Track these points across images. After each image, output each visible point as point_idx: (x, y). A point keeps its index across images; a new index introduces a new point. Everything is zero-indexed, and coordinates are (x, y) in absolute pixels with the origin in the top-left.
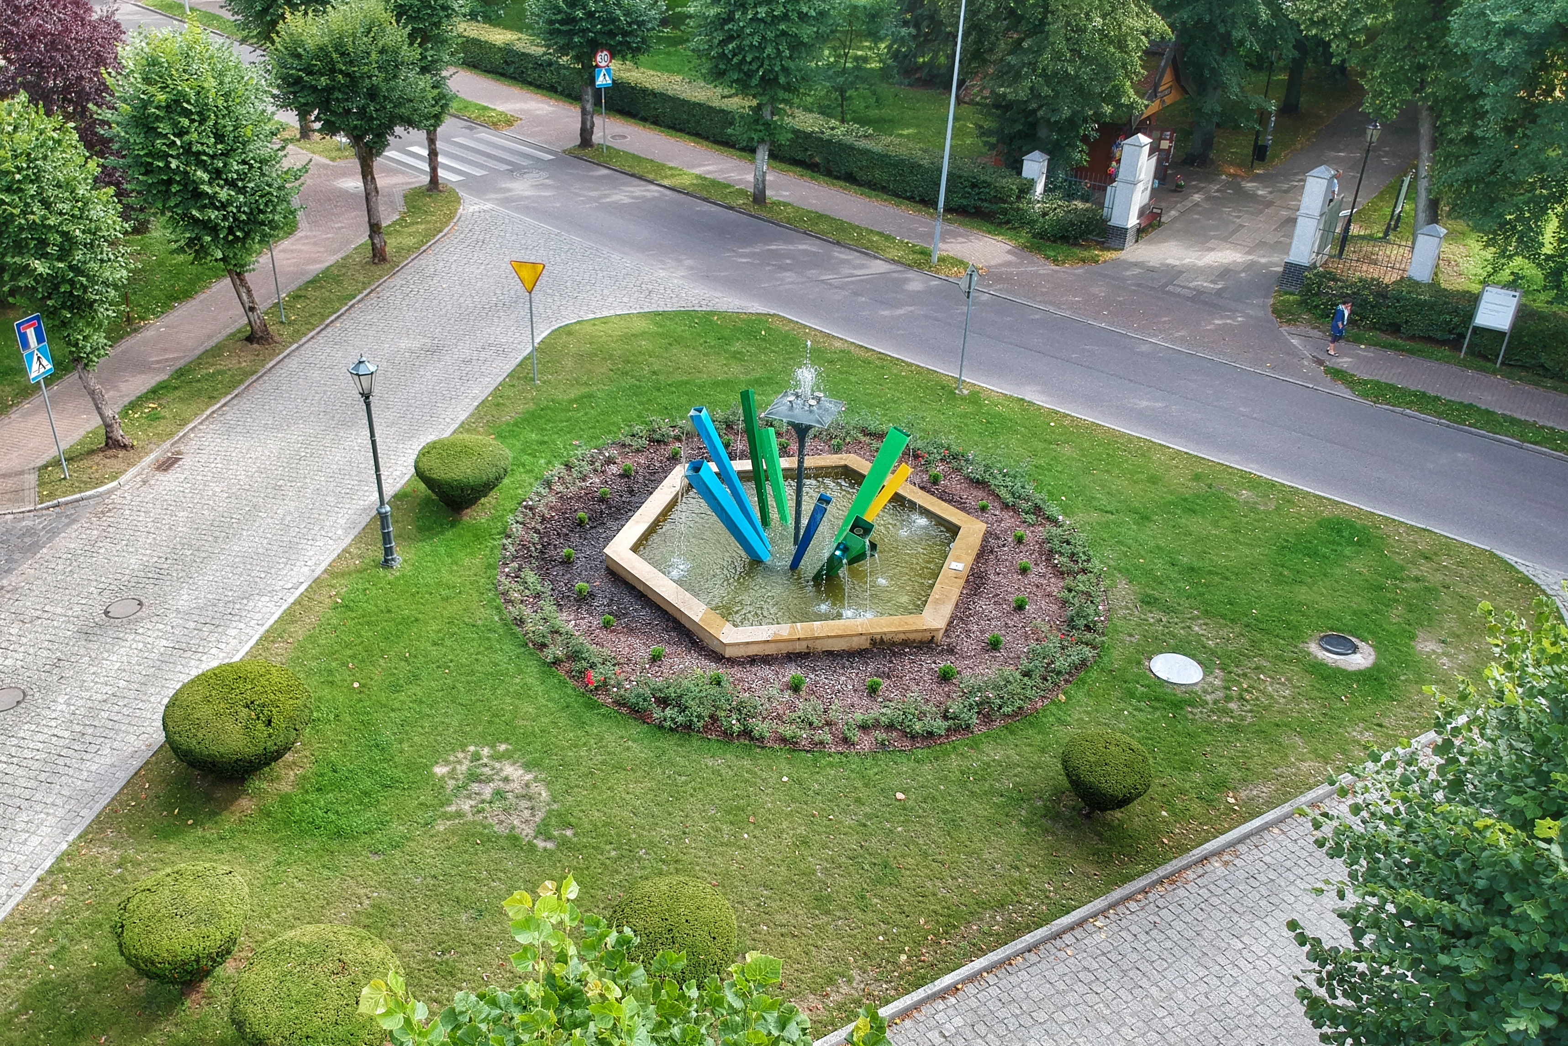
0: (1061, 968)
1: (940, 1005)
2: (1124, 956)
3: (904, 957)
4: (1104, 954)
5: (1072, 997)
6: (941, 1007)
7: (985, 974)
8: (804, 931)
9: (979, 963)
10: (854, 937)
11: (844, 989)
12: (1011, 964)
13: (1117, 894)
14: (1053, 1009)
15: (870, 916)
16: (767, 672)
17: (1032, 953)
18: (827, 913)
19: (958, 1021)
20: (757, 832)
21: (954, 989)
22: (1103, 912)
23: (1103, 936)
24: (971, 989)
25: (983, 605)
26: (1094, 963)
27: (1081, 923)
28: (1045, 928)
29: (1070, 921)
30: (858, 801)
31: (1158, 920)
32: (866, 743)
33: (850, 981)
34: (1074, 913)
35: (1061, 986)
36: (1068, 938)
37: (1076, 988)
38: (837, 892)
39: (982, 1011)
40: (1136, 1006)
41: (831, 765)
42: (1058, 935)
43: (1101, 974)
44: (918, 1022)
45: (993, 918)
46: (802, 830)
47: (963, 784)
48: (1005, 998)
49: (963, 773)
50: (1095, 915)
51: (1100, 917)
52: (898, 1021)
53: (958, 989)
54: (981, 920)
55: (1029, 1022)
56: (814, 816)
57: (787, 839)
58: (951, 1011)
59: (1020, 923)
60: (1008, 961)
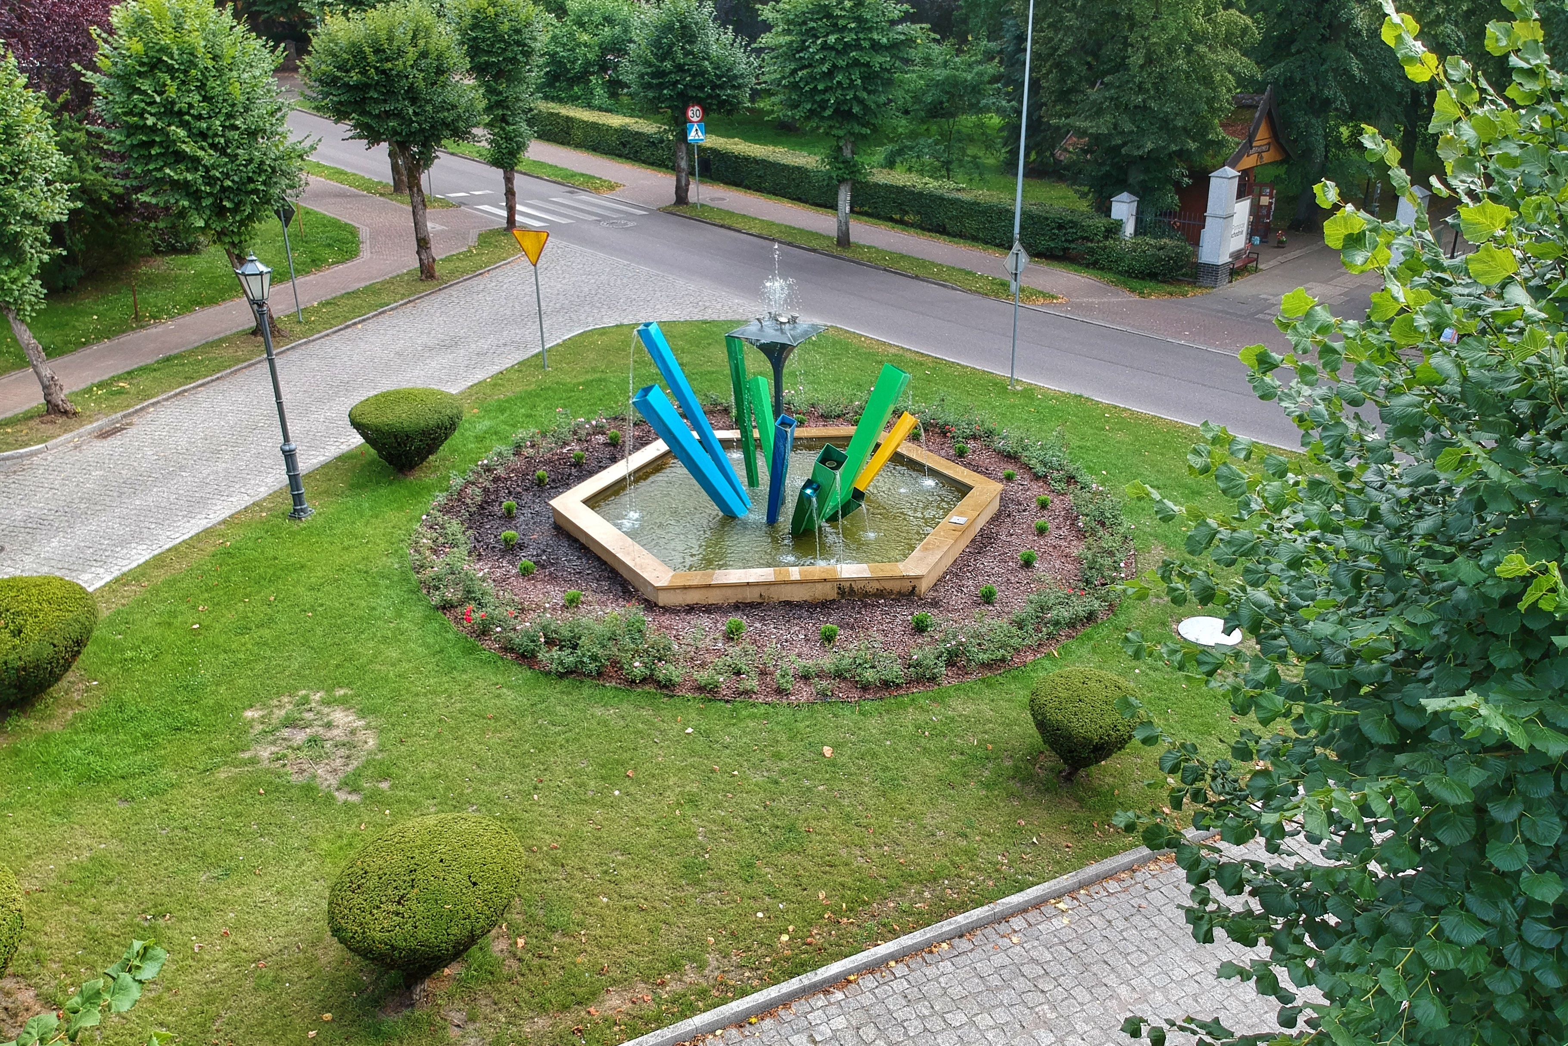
0: (999, 959)
1: (820, 1001)
2: (1089, 946)
3: (785, 938)
4: (1062, 943)
5: (1005, 997)
6: (820, 1004)
7: (892, 963)
8: (657, 904)
9: (885, 948)
10: (724, 913)
11: (691, 977)
12: (931, 952)
13: (1092, 870)
14: (976, 1009)
15: (755, 888)
16: (705, 621)
17: (964, 940)
18: (697, 882)
19: (839, 1023)
20: (632, 789)
21: (842, 981)
22: (1071, 892)
23: (1066, 921)
24: (868, 982)
25: (987, 563)
26: (1046, 954)
27: (1038, 904)
28: (986, 908)
29: (1021, 900)
30: (778, 756)
31: (1144, 904)
32: (805, 693)
33: (701, 967)
34: (1028, 891)
35: (995, 981)
36: (1017, 923)
37: (1015, 984)
38: (718, 858)
39: (878, 1009)
40: (1095, 1009)
41: (753, 717)
42: (1004, 918)
43: (1055, 969)
44: (782, 1022)
45: (920, 893)
46: (694, 788)
47: (914, 740)
48: (913, 994)
49: (918, 727)
50: (1059, 896)
51: (1067, 898)
52: (753, 1020)
53: (849, 982)
54: (901, 895)
55: (939, 1025)
56: (713, 771)
57: (671, 797)
58: (833, 1010)
59: (955, 900)
60: (928, 947)
